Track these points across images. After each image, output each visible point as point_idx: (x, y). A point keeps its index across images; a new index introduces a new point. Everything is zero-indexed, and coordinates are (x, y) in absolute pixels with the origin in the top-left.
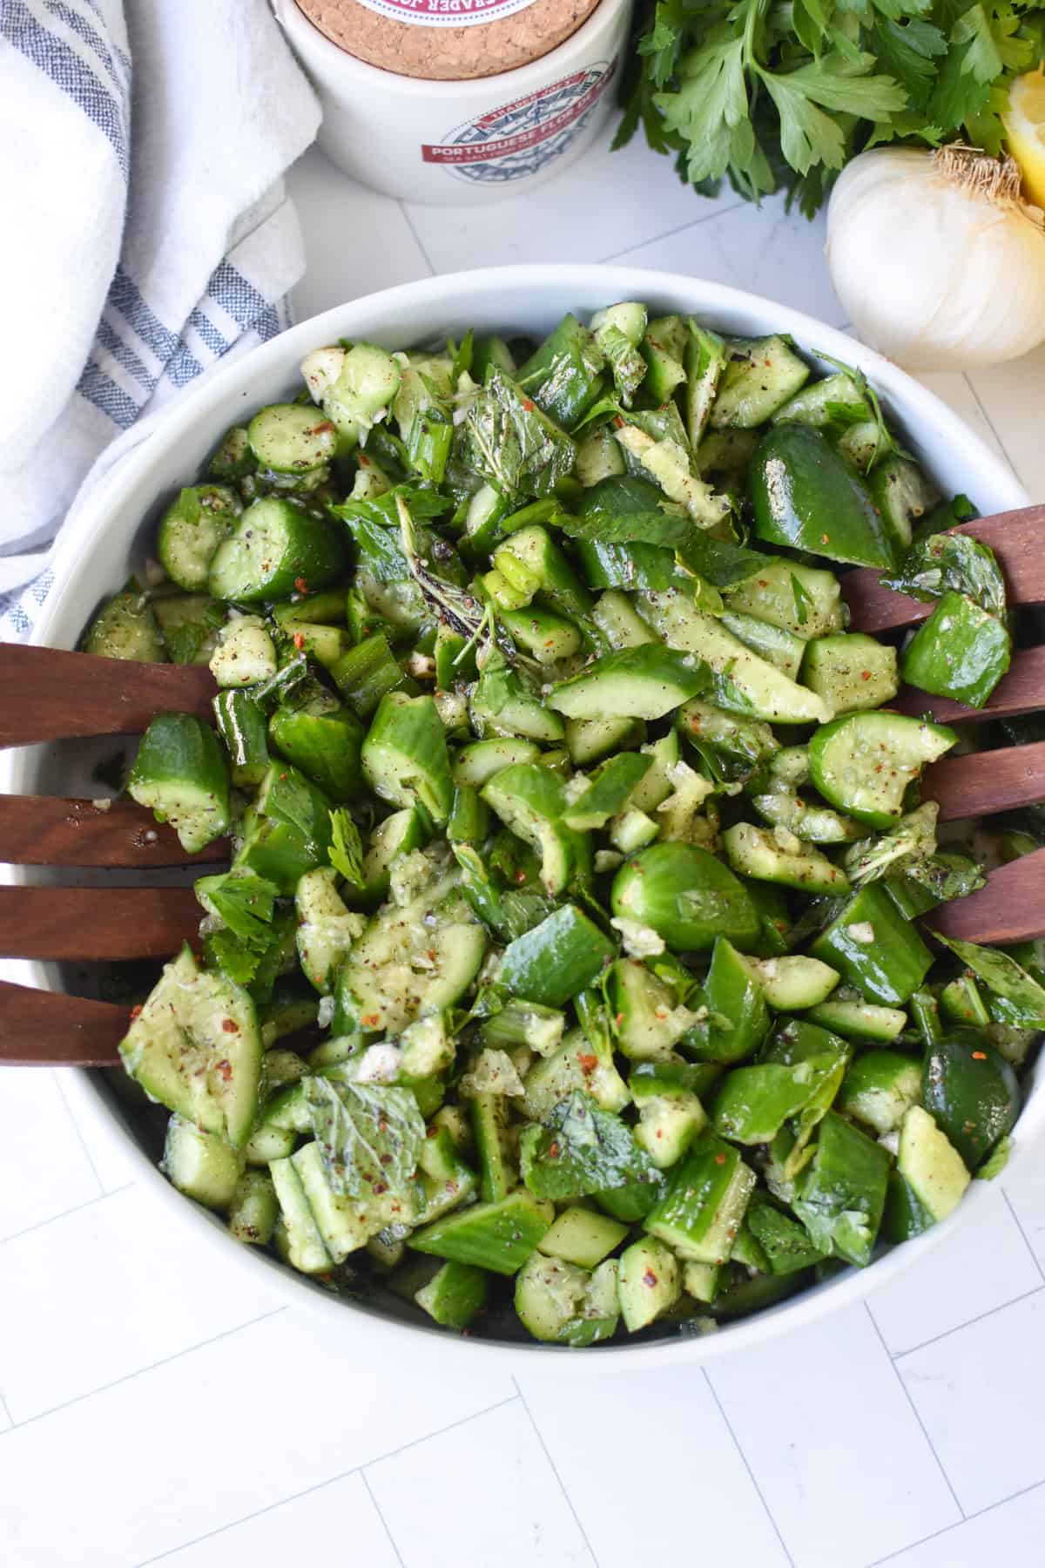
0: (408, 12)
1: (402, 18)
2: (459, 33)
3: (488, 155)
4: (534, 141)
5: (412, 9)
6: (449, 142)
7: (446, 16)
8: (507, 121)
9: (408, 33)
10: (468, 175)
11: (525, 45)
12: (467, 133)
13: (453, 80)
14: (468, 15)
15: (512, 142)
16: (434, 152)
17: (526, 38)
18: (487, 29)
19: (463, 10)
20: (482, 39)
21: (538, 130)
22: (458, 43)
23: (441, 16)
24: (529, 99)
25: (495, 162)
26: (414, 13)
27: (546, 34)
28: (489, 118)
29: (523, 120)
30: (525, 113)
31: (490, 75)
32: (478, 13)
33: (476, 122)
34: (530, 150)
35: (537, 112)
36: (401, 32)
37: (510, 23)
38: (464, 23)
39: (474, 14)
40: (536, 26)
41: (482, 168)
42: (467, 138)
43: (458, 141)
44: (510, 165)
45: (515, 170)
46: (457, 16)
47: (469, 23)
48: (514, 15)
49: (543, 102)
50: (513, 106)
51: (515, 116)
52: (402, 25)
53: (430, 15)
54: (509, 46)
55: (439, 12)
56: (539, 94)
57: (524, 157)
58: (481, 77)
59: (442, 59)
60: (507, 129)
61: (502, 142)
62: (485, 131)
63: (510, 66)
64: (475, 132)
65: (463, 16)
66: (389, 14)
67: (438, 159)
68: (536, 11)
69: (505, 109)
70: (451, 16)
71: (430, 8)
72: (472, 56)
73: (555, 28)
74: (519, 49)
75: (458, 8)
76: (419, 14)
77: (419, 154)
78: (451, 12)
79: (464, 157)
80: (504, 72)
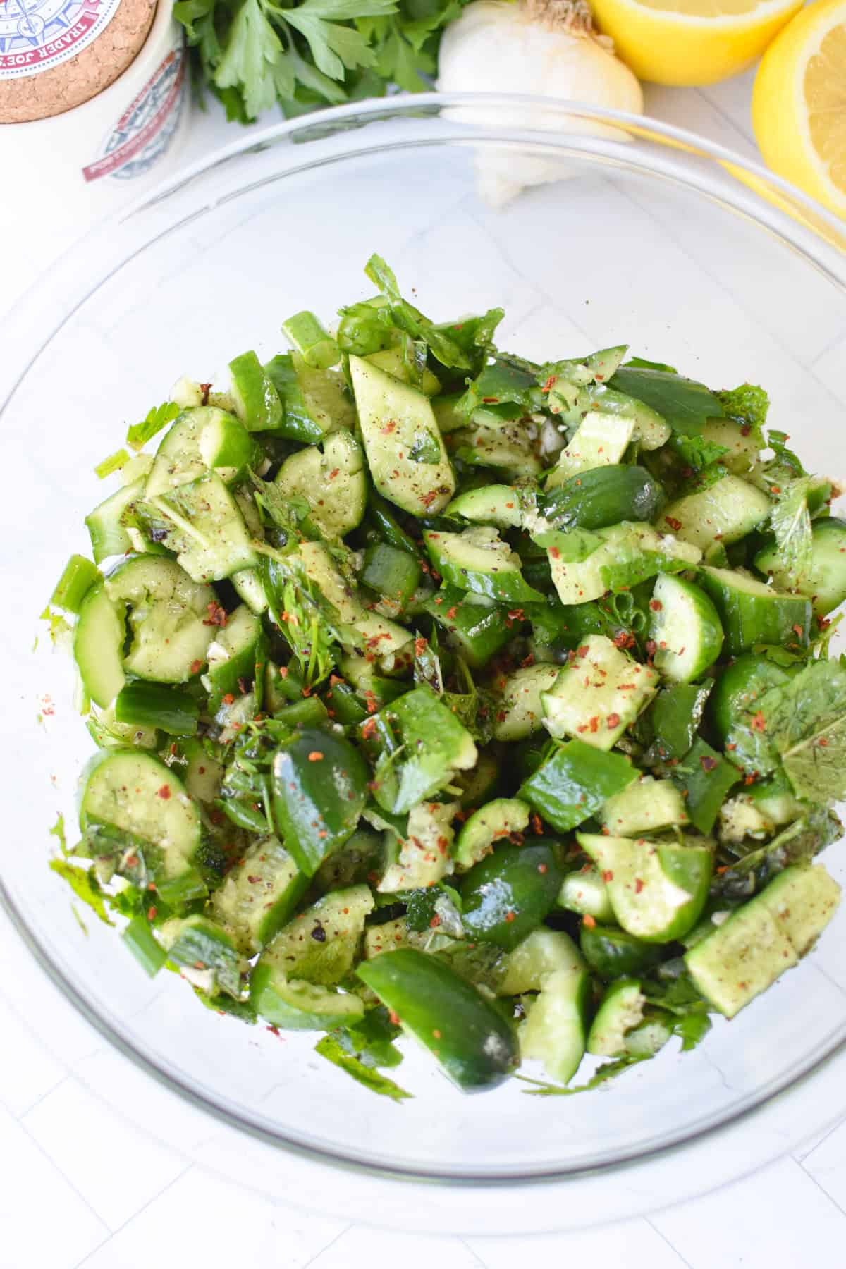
0: (28, 67)
1: (25, 74)
2: (74, 62)
3: (132, 152)
4: (158, 125)
5: (29, 64)
6: (101, 155)
7: (57, 56)
8: (136, 116)
9: (36, 82)
10: (122, 177)
11: (126, 45)
12: (112, 140)
13: (86, 101)
14: (73, 46)
15: (145, 133)
16: (93, 170)
17: (126, 41)
18: (93, 49)
19: (67, 45)
20: (93, 58)
21: (158, 114)
22: (77, 70)
23: (53, 58)
24: (145, 89)
25: (137, 157)
26: (32, 66)
27: (138, 29)
28: (124, 119)
29: (146, 109)
30: (146, 102)
31: (110, 85)
32: (80, 41)
33: (116, 127)
34: (158, 134)
35: (155, 99)
36: (31, 83)
37: (106, 36)
38: (72, 54)
39: (76, 43)
40: (127, 28)
41: (129, 167)
42: (113, 145)
43: (108, 150)
44: (149, 154)
45: (154, 157)
46: (65, 51)
47: (77, 51)
48: (106, 28)
49: (155, 88)
50: (137, 100)
51: (141, 108)
52: (28, 78)
53: (45, 61)
54: (116, 52)
55: (51, 55)
56: (151, 82)
57: (155, 143)
58: (105, 88)
59: (72, 87)
60: (138, 122)
61: (138, 136)
62: (124, 132)
63: (123, 69)
64: (117, 136)
65: (69, 49)
66: (14, 76)
67: (98, 174)
68: (121, 17)
69: (132, 106)
70: (62, 53)
71: (42, 56)
72: (93, 73)
73: (142, 22)
74: (125, 50)
75: (63, 46)
76: (36, 64)
77: (81, 176)
78: (59, 51)
79: (115, 163)
80: (119, 76)
